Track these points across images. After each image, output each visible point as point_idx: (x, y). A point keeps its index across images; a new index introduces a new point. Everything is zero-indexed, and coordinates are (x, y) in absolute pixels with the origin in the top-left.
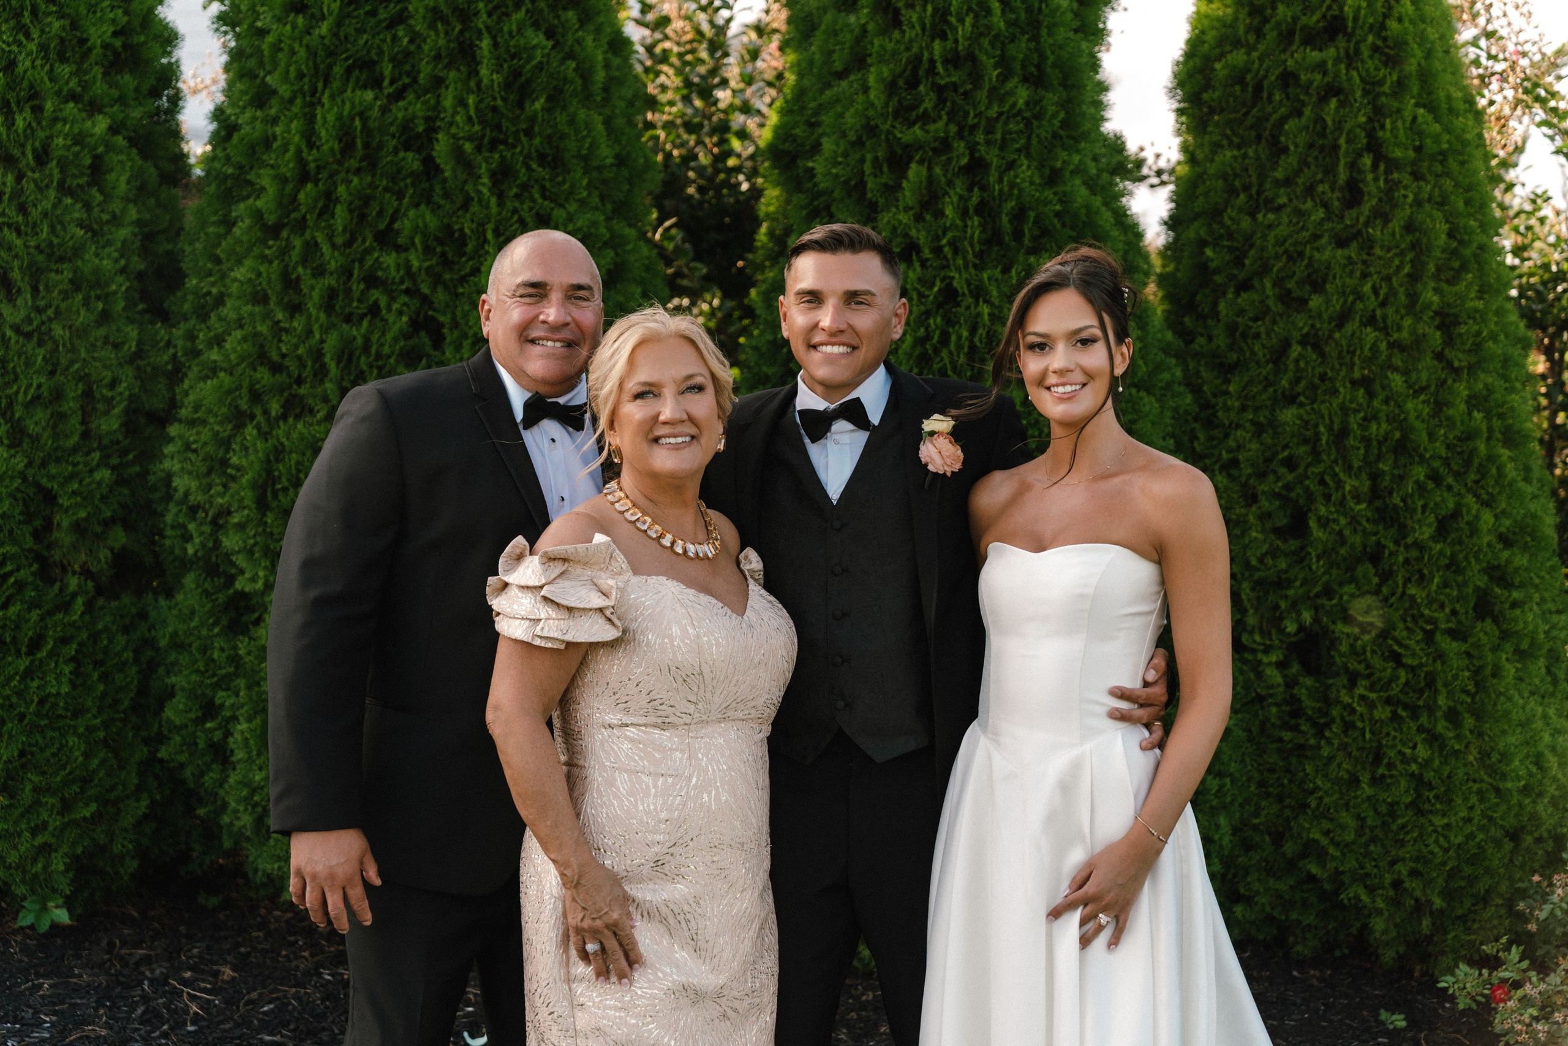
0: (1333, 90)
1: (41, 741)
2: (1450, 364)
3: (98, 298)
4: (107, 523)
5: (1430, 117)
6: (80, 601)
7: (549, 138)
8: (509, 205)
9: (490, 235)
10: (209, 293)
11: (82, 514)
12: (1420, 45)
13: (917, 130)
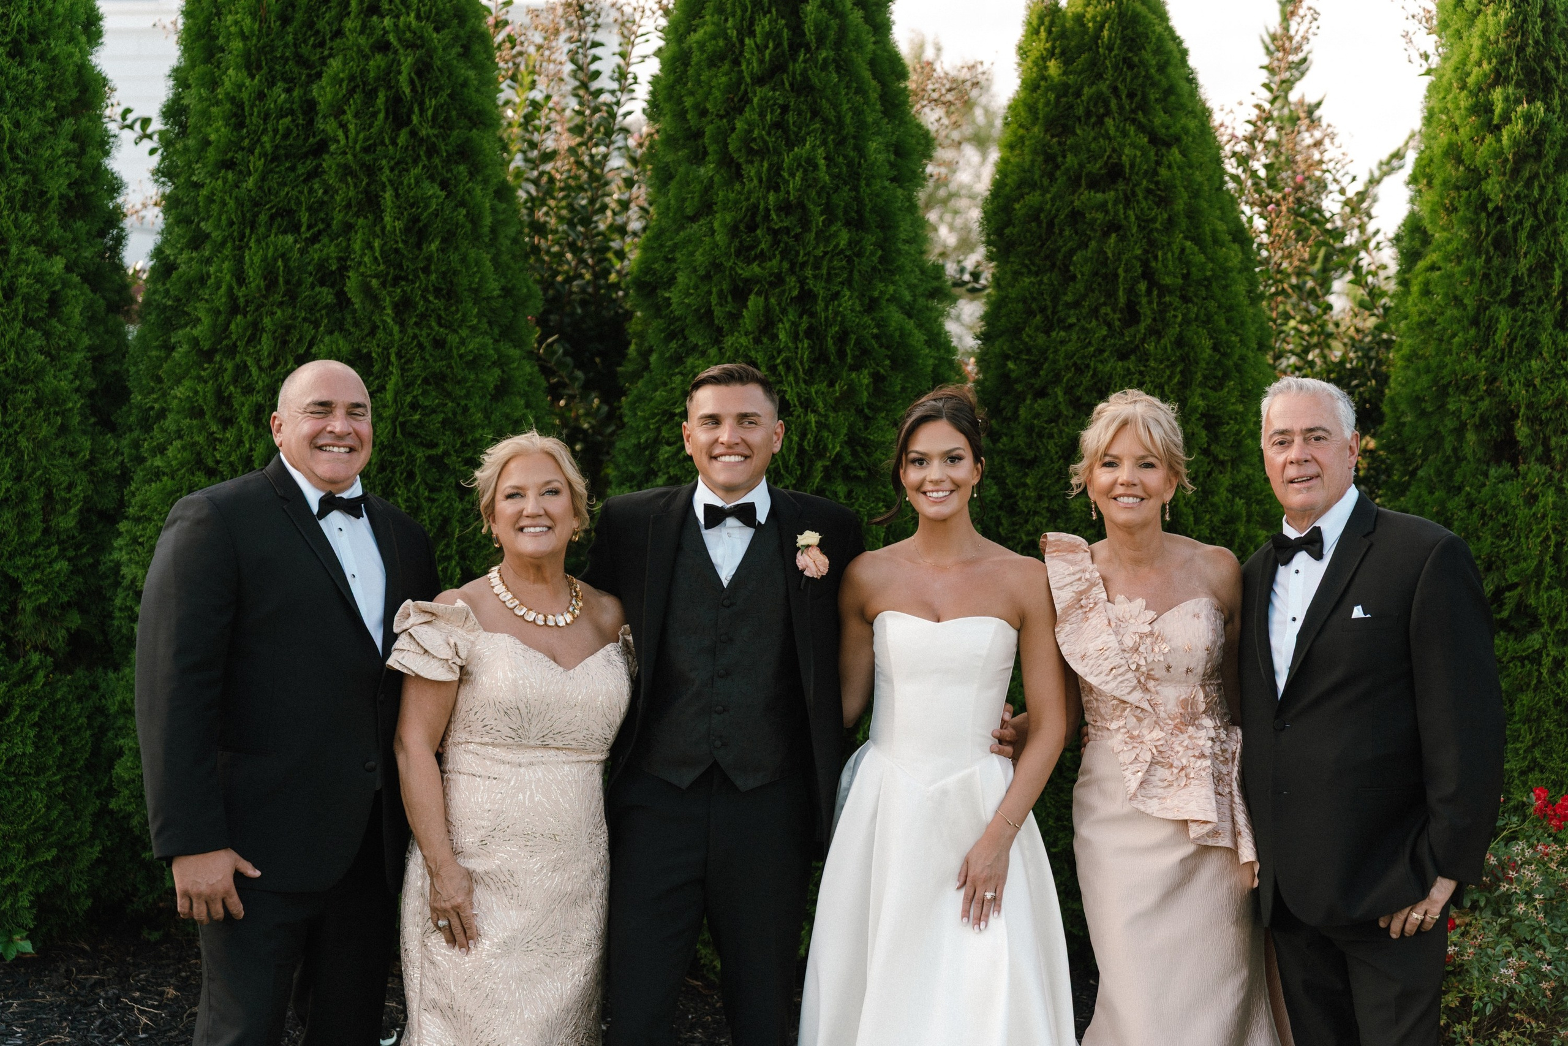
0: (1113, 227)
1: (9, 795)
2: (1215, 459)
3: (56, 414)
4: (65, 607)
5: (1196, 249)
6: (41, 674)
7: (444, 274)
8: (410, 332)
9: (393, 358)
10: (152, 408)
11: (44, 600)
12: (1186, 188)
13: (755, 268)
